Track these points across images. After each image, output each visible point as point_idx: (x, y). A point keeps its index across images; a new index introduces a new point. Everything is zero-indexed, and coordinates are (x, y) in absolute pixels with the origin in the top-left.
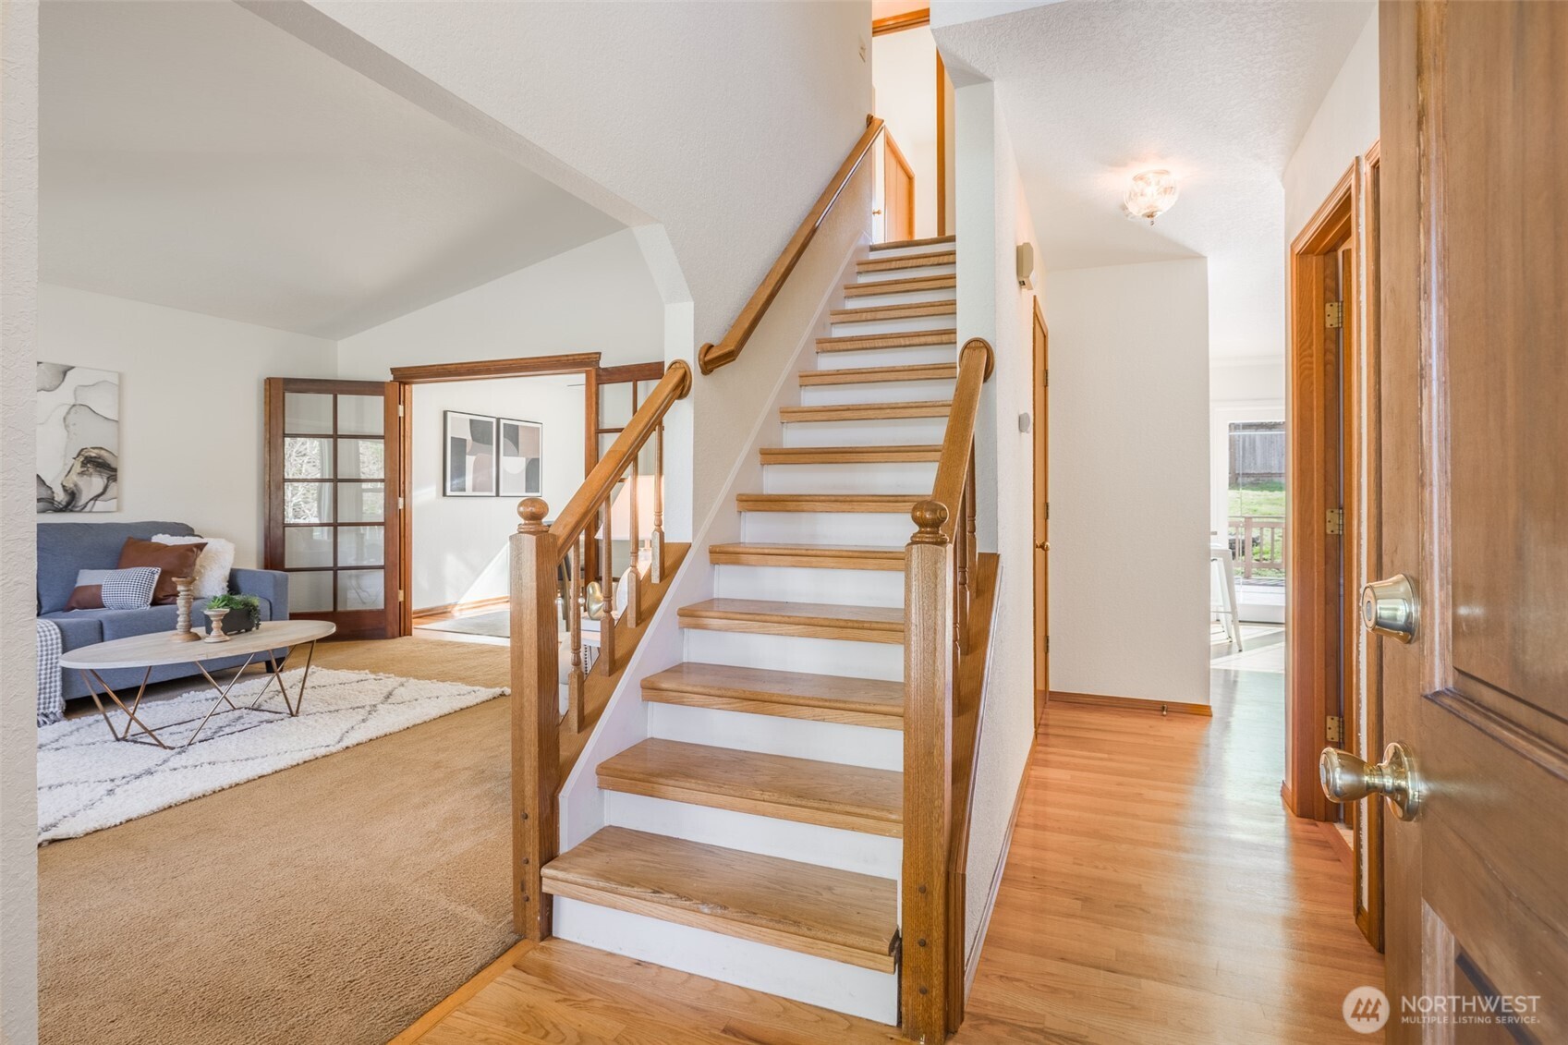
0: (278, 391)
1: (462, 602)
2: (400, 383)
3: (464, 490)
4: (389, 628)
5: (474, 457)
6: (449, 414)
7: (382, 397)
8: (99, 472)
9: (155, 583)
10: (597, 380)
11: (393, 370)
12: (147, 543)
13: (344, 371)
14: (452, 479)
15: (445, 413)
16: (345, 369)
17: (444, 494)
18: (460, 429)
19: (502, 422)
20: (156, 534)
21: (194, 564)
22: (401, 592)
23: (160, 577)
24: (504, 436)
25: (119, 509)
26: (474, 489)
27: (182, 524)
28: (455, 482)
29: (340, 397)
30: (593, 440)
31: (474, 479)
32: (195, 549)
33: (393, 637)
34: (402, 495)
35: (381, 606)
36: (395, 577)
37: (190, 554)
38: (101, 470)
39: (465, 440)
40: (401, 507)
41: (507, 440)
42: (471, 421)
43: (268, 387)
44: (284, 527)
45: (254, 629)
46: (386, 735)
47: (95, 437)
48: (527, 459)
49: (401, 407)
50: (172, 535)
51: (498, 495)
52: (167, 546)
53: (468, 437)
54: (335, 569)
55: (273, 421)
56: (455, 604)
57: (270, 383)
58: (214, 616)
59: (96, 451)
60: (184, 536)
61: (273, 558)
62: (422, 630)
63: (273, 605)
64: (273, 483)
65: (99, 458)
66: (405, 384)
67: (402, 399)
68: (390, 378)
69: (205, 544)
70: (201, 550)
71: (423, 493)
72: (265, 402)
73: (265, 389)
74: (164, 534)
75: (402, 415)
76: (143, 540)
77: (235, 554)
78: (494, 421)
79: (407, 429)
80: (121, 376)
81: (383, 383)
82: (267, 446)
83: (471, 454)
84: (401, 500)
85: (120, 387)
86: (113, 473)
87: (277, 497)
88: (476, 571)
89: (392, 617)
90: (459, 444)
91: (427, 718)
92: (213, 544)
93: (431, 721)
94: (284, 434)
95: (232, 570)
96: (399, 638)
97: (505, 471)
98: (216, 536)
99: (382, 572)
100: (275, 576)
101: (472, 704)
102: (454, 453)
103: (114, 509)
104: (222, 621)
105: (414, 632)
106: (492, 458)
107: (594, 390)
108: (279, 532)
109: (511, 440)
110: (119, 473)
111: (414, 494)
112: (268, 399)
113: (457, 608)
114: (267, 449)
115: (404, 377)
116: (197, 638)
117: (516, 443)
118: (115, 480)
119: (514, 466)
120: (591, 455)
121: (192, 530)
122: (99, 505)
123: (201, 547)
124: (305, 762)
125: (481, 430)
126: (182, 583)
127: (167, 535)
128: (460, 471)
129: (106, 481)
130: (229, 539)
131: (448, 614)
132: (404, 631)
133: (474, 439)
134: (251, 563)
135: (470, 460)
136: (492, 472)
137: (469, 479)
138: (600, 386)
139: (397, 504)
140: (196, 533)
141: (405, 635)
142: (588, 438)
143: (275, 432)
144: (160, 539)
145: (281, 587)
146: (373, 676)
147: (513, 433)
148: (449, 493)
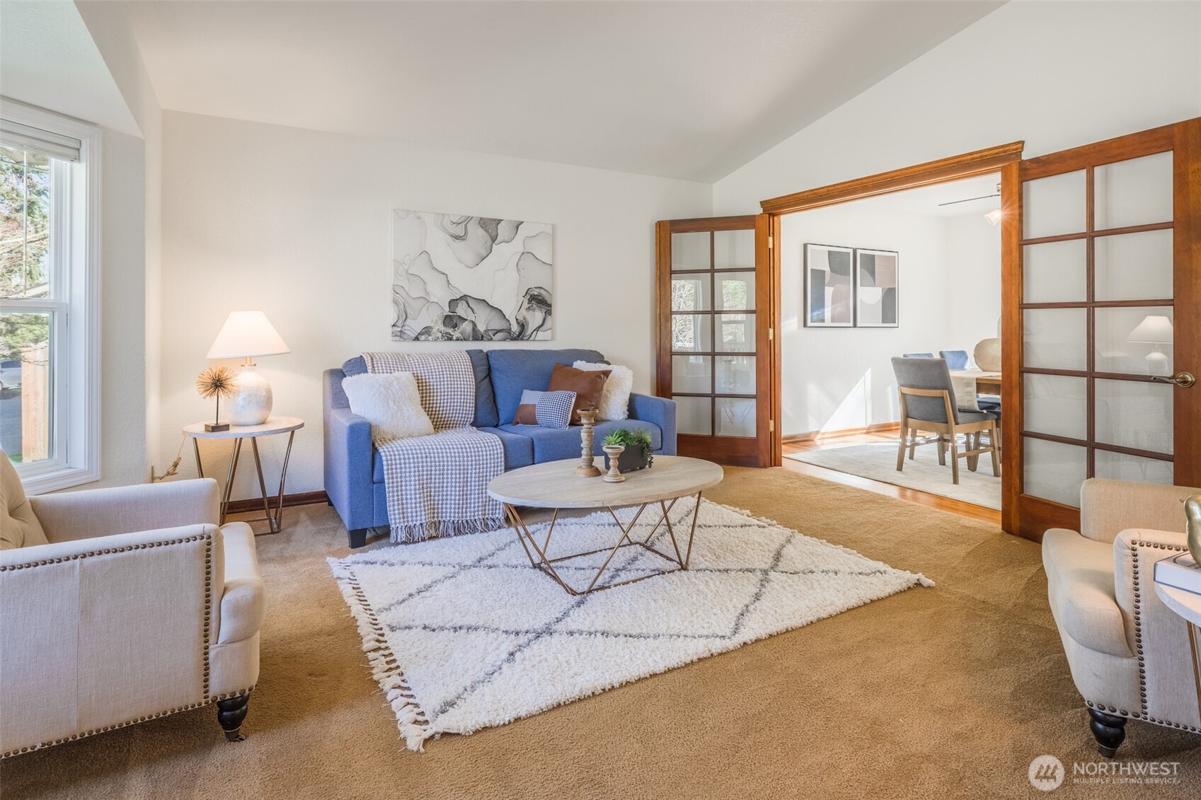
0: (667, 231)
1: (823, 430)
2: (770, 214)
3: (823, 321)
4: (761, 458)
5: (832, 288)
6: (809, 247)
7: (754, 230)
8: (540, 307)
9: (573, 405)
10: (1020, 176)
11: (763, 204)
12: (569, 368)
13: (718, 210)
14: (812, 311)
15: (805, 246)
16: (720, 206)
17: (805, 325)
18: (820, 261)
19: (859, 252)
20: (576, 360)
21: (602, 389)
22: (772, 423)
23: (576, 399)
24: (861, 267)
25: (553, 338)
26: (833, 321)
27: (596, 351)
28: (815, 314)
29: (716, 233)
30: (1016, 254)
31: (833, 310)
32: (602, 376)
33: (765, 467)
34: (772, 325)
35: (754, 435)
36: (766, 407)
37: (598, 380)
38: (541, 305)
39: (824, 271)
40: (771, 337)
41: (863, 270)
42: (830, 252)
43: (658, 229)
44: (671, 355)
45: (647, 466)
46: (787, 631)
47: (537, 279)
48: (883, 289)
49: (771, 239)
50: (587, 362)
51: (855, 326)
52: (583, 372)
53: (827, 268)
54: (713, 396)
55: (663, 260)
56: (818, 432)
57: (660, 225)
58: (612, 454)
59: (538, 290)
60: (595, 363)
61: (663, 387)
62: (792, 459)
63: (663, 432)
64: (663, 315)
65: (540, 296)
66: (774, 215)
67: (771, 231)
68: (759, 211)
69: (609, 372)
70: (607, 377)
71: (789, 323)
72: (656, 243)
73: (656, 232)
74: (581, 361)
75: (771, 246)
76: (568, 366)
77: (633, 381)
78: (851, 251)
79: (776, 261)
80: (554, 227)
81: (755, 216)
82: (658, 282)
83: (829, 285)
84: (771, 331)
85: (553, 236)
86: (549, 309)
87: (666, 328)
88: (836, 402)
89: (764, 446)
90: (819, 275)
91: (832, 610)
92: (616, 370)
93: (837, 615)
94: (671, 271)
95: (631, 394)
96: (770, 468)
97: (861, 301)
98: (620, 362)
99: (754, 401)
100: (664, 404)
101: (882, 595)
102: (814, 283)
103: (550, 339)
104: (618, 459)
105: (784, 461)
106: (849, 289)
107: (1015, 190)
108: (668, 359)
109: (868, 270)
110: (552, 308)
111: (782, 324)
112: (658, 241)
113: (819, 436)
114: (658, 285)
115: (773, 208)
116: (597, 473)
117: (873, 273)
118: (550, 314)
119: (870, 296)
120: (1011, 274)
121: (602, 356)
122: (540, 335)
123: (607, 373)
124: (700, 660)
125: (839, 261)
126: (585, 416)
127: (584, 362)
128: (819, 303)
129: (544, 314)
130: (629, 366)
131: (811, 443)
132: (775, 461)
133: (832, 270)
134: (646, 390)
135: (829, 291)
136: (849, 303)
137: (828, 312)
138: (1024, 183)
139: (768, 335)
140: (605, 359)
141: (775, 465)
142: (1006, 253)
143: (665, 272)
144: (580, 365)
145: (670, 412)
146: (755, 522)
147: (870, 262)
148: (809, 324)
